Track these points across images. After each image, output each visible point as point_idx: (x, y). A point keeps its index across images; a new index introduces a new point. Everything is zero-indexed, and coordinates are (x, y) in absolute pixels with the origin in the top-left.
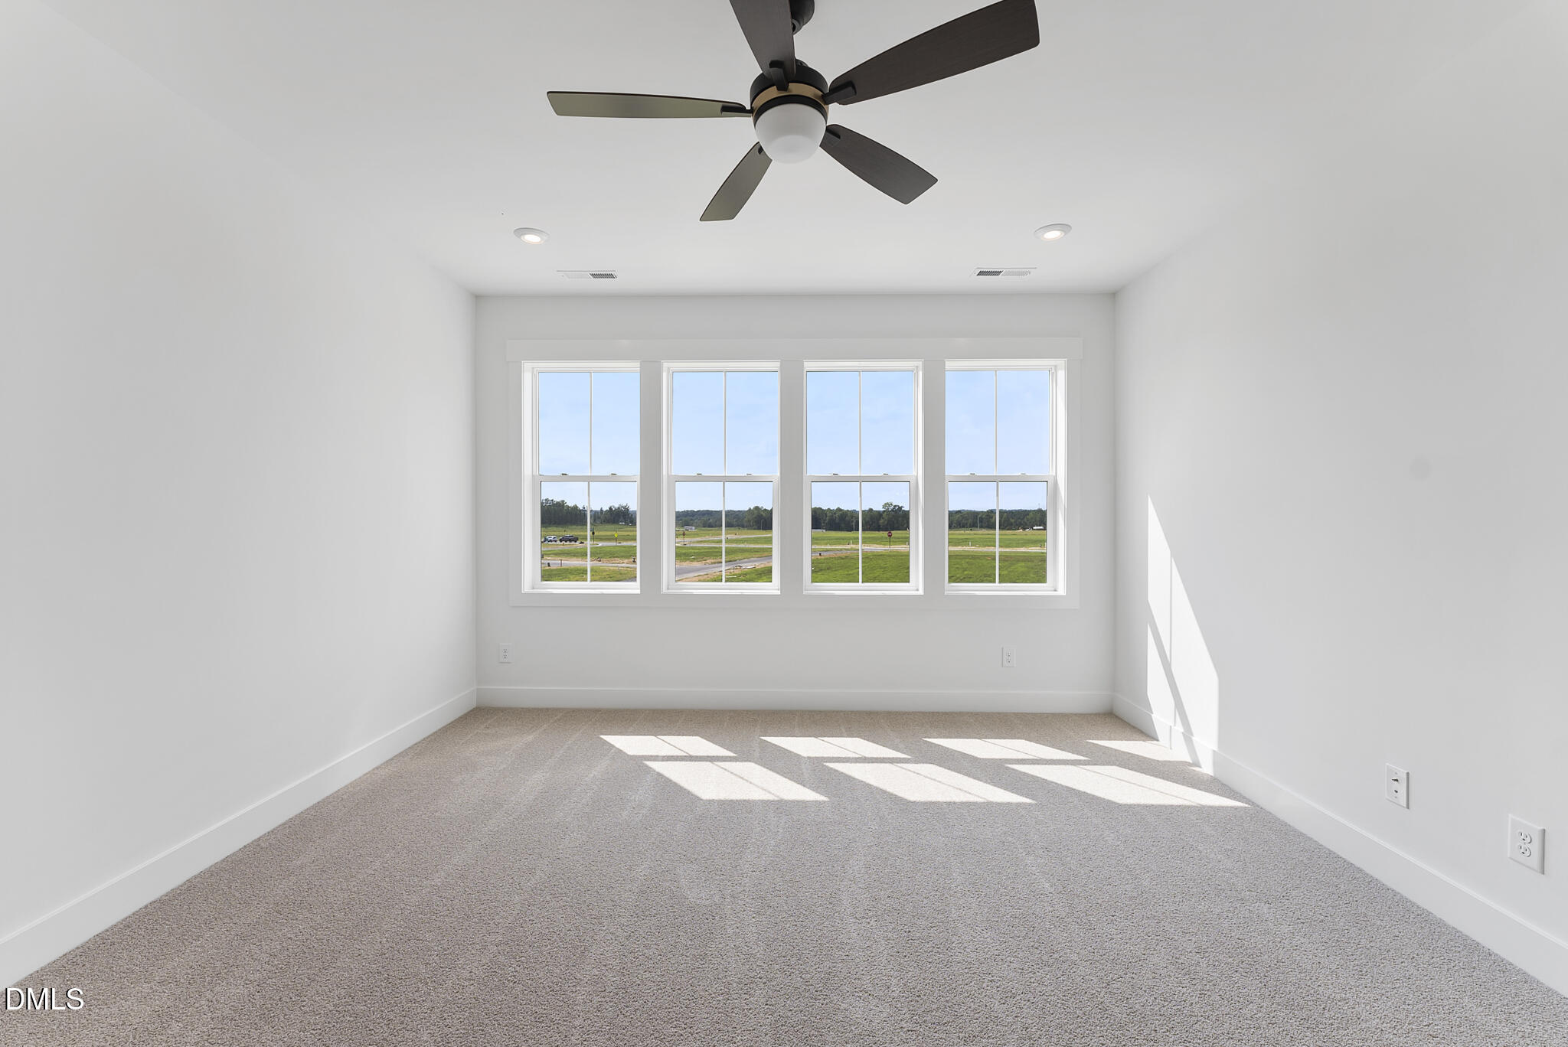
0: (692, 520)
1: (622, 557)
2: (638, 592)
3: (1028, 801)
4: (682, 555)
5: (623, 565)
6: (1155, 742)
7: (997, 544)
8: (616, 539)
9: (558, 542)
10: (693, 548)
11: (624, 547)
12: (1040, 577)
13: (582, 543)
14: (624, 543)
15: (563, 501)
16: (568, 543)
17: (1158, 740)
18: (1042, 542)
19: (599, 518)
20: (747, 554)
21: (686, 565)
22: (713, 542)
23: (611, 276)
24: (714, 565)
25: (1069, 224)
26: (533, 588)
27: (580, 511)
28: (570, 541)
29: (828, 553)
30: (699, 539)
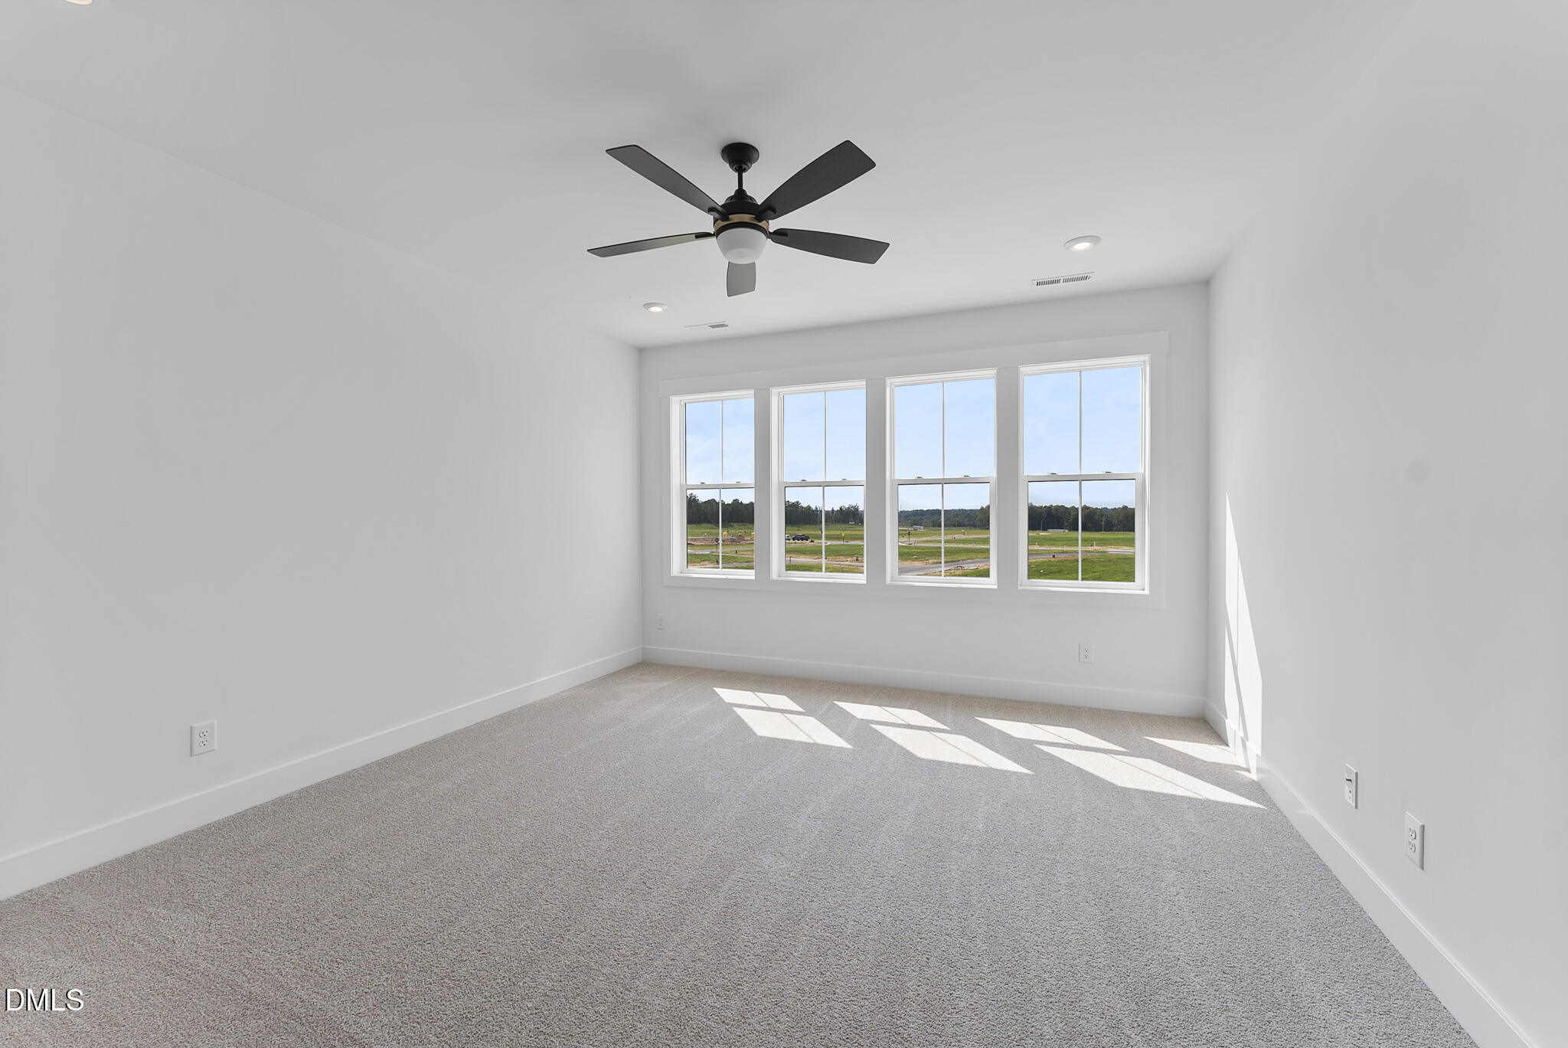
0: (921, 519)
1: (847, 555)
2: (754, 578)
3: (1026, 771)
4: (904, 554)
5: (848, 563)
6: (1223, 747)
7: (1080, 545)
8: (843, 538)
9: (791, 541)
10: (916, 548)
11: (851, 546)
12: (1129, 576)
13: (812, 541)
14: (851, 542)
15: (797, 502)
16: (800, 541)
17: (1228, 746)
18: (1131, 542)
19: (830, 517)
20: (972, 555)
21: (907, 564)
22: (935, 541)
23: (723, 325)
24: (935, 565)
25: (1098, 235)
26: (681, 573)
27: (813, 511)
28: (802, 539)
29: (1063, 556)
30: (925, 539)
